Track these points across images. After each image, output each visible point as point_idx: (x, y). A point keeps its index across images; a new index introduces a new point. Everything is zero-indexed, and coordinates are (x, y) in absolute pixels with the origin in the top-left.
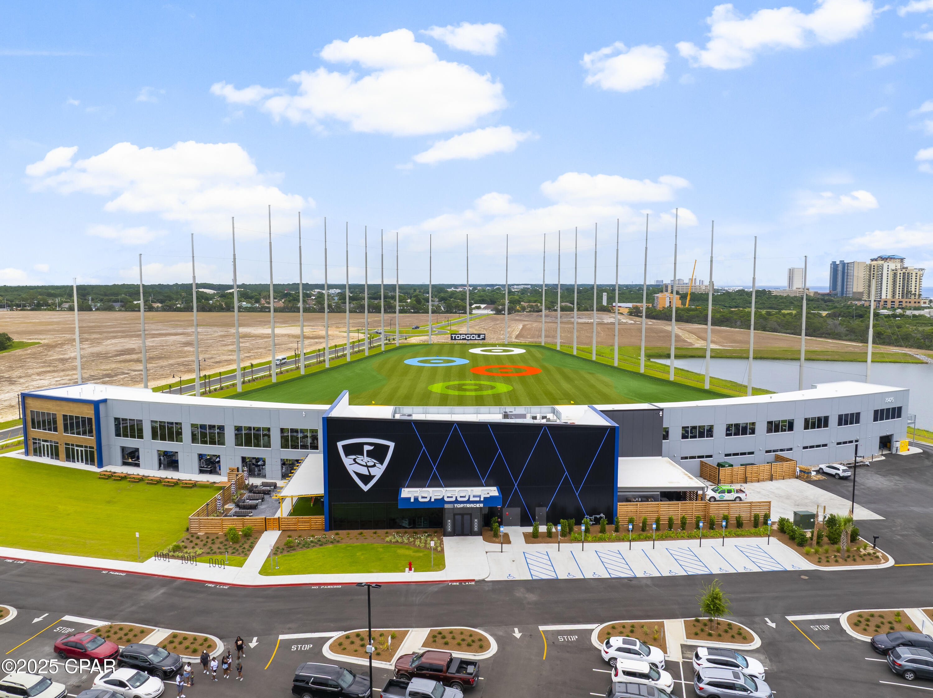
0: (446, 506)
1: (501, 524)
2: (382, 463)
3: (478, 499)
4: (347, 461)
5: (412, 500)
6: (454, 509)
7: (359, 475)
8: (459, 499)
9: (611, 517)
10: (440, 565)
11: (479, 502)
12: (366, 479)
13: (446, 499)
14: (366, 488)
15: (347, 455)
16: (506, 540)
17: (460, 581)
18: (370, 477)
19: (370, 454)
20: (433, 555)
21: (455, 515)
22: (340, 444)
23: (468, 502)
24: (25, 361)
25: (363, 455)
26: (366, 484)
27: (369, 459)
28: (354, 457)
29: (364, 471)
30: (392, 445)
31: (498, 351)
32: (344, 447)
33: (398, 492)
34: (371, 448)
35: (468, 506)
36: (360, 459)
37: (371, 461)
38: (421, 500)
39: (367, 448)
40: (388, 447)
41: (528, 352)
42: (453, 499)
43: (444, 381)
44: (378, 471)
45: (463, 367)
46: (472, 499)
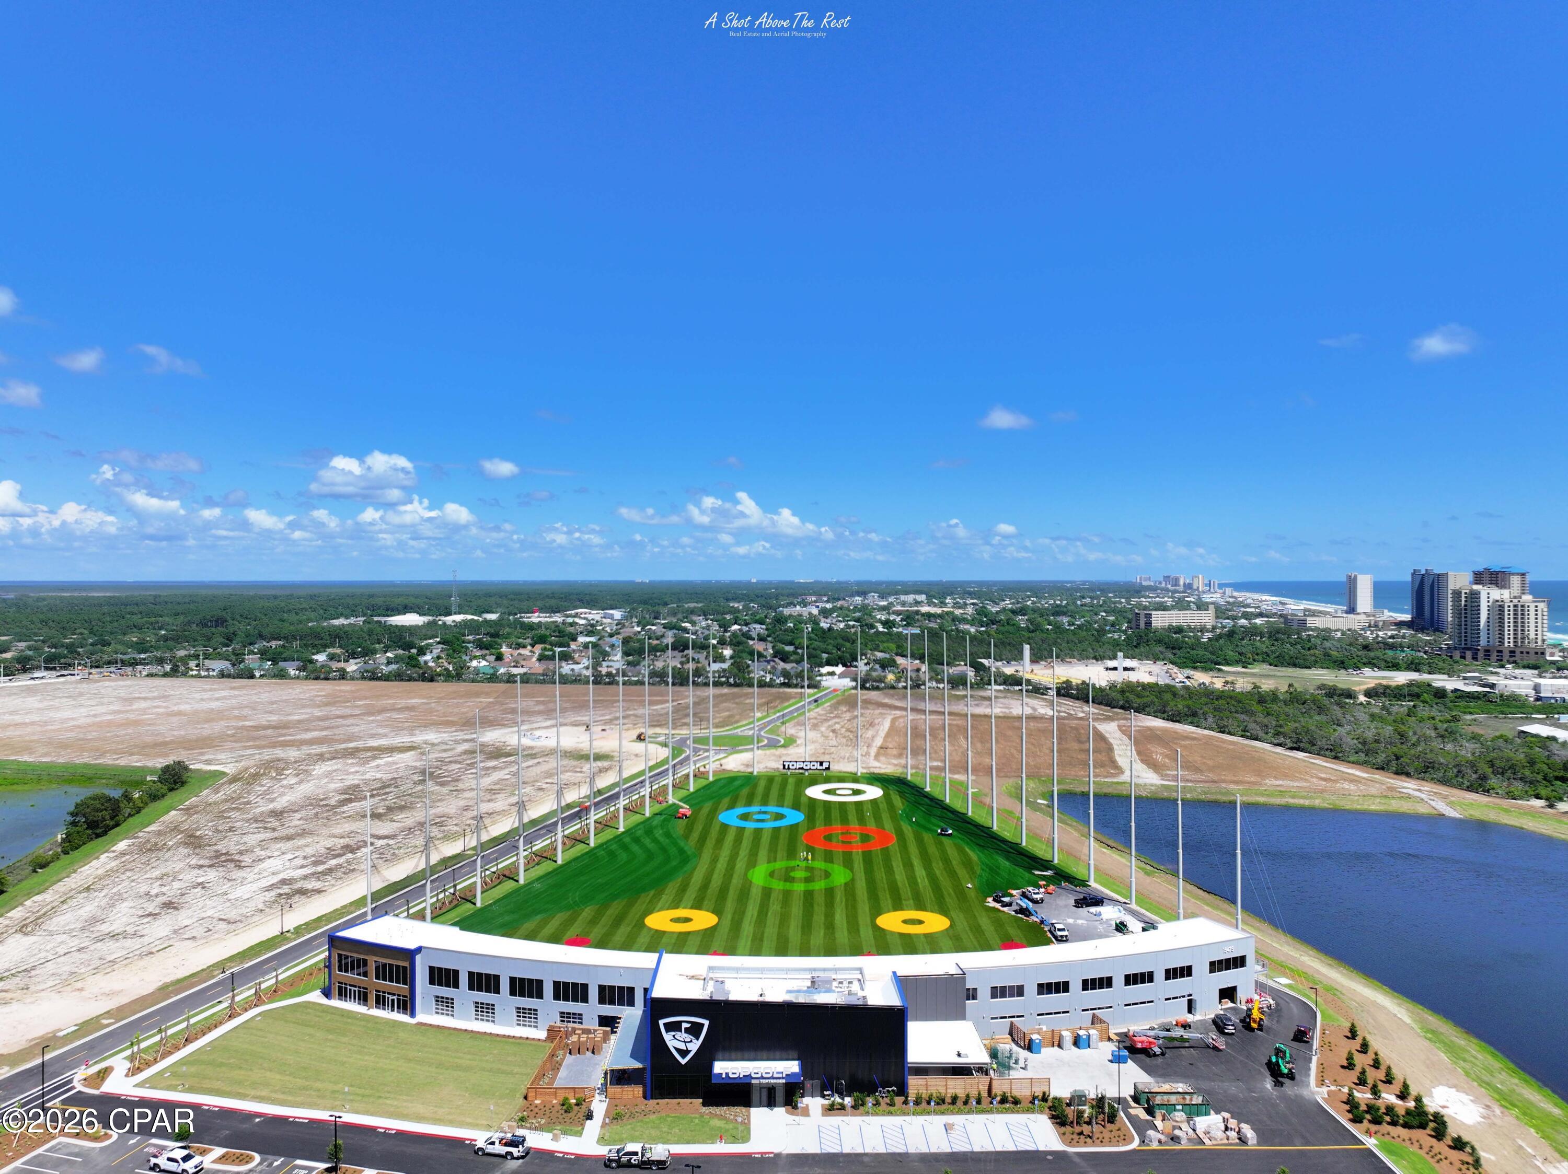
0: (753, 1081)
1: (803, 1096)
2: (697, 1039)
3: (780, 1075)
4: (668, 1037)
5: (724, 1076)
6: (760, 1084)
7: (677, 1050)
8: (765, 1075)
9: (902, 1090)
10: (745, 1137)
11: (783, 1078)
12: (684, 1053)
13: (753, 1075)
14: (683, 1061)
15: (667, 1031)
16: (806, 1112)
17: (762, 1153)
18: (688, 1052)
19: (687, 1031)
20: (741, 1128)
21: (761, 1088)
22: (661, 1022)
23: (773, 1078)
24: (229, 818)
25: (681, 1031)
26: (683, 1057)
27: (686, 1035)
28: (673, 1033)
29: (682, 1046)
30: (706, 1023)
31: (844, 794)
32: (665, 1024)
33: (711, 1067)
34: (688, 1025)
35: (772, 1081)
36: (678, 1035)
37: (688, 1037)
38: (731, 1076)
39: (685, 1025)
40: (703, 1025)
41: (886, 795)
42: (759, 1076)
43: (769, 862)
44: (694, 1046)
45: (794, 828)
46: (775, 1075)
